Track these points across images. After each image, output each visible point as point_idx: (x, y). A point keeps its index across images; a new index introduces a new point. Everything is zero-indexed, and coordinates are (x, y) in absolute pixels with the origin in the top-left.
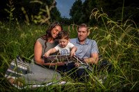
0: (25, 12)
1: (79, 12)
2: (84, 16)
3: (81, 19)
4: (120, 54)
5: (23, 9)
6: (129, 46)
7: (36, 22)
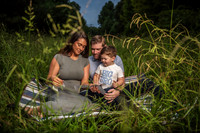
0: (51, 20)
1: (111, 18)
2: (117, 23)
3: (113, 27)
4: (170, 71)
5: (49, 16)
6: (181, 60)
7: (63, 32)
